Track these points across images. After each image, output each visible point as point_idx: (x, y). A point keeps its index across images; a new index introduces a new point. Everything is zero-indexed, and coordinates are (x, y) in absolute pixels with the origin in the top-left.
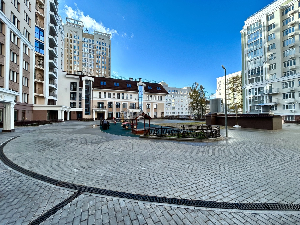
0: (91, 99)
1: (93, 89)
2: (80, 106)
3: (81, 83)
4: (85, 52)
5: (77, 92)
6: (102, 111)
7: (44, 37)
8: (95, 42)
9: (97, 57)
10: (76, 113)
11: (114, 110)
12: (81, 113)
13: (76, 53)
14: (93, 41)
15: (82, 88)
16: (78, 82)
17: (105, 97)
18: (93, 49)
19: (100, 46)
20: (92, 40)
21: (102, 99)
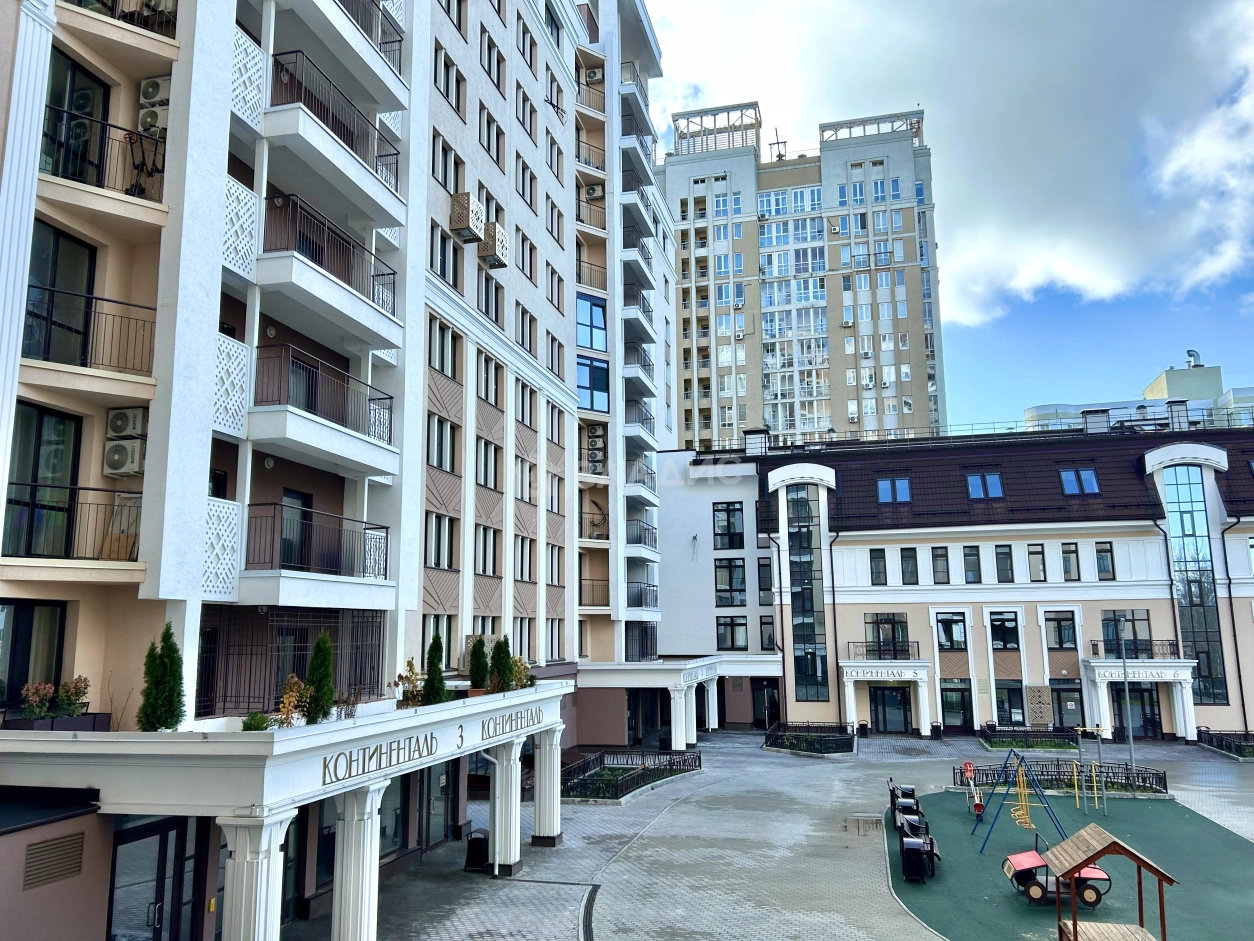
0: (828, 599)
1: (834, 534)
2: (769, 645)
3: (769, 505)
4: (776, 273)
5: (749, 554)
6: (897, 678)
7: (605, 329)
8: (831, 196)
9: (847, 288)
10: (747, 686)
11: (982, 670)
12: (774, 683)
13: (727, 297)
14: (816, 197)
15: (772, 535)
16: (749, 497)
17: (910, 577)
18: (817, 244)
19: (863, 211)
20: (813, 192)
21: (894, 596)
